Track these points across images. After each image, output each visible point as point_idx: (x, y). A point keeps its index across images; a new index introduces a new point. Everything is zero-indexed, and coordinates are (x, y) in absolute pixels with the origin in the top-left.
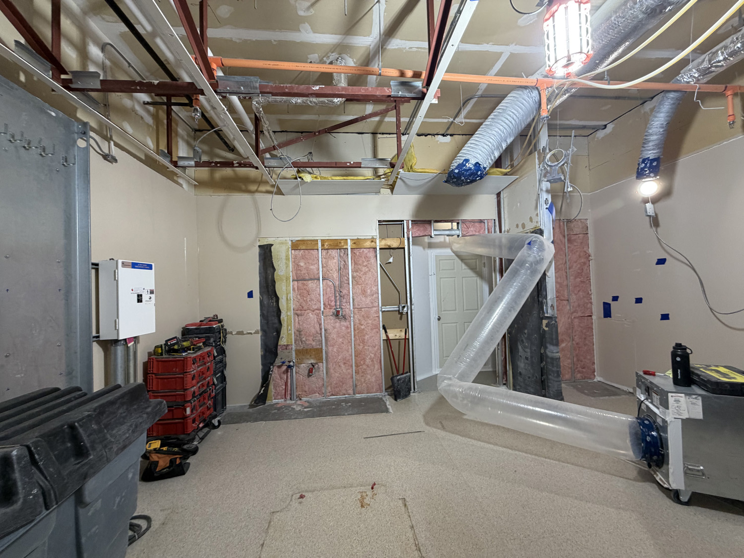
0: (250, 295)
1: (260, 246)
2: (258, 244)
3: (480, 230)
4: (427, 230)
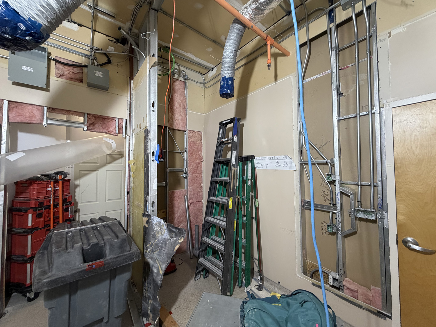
3: (109, 128)
4: (36, 117)
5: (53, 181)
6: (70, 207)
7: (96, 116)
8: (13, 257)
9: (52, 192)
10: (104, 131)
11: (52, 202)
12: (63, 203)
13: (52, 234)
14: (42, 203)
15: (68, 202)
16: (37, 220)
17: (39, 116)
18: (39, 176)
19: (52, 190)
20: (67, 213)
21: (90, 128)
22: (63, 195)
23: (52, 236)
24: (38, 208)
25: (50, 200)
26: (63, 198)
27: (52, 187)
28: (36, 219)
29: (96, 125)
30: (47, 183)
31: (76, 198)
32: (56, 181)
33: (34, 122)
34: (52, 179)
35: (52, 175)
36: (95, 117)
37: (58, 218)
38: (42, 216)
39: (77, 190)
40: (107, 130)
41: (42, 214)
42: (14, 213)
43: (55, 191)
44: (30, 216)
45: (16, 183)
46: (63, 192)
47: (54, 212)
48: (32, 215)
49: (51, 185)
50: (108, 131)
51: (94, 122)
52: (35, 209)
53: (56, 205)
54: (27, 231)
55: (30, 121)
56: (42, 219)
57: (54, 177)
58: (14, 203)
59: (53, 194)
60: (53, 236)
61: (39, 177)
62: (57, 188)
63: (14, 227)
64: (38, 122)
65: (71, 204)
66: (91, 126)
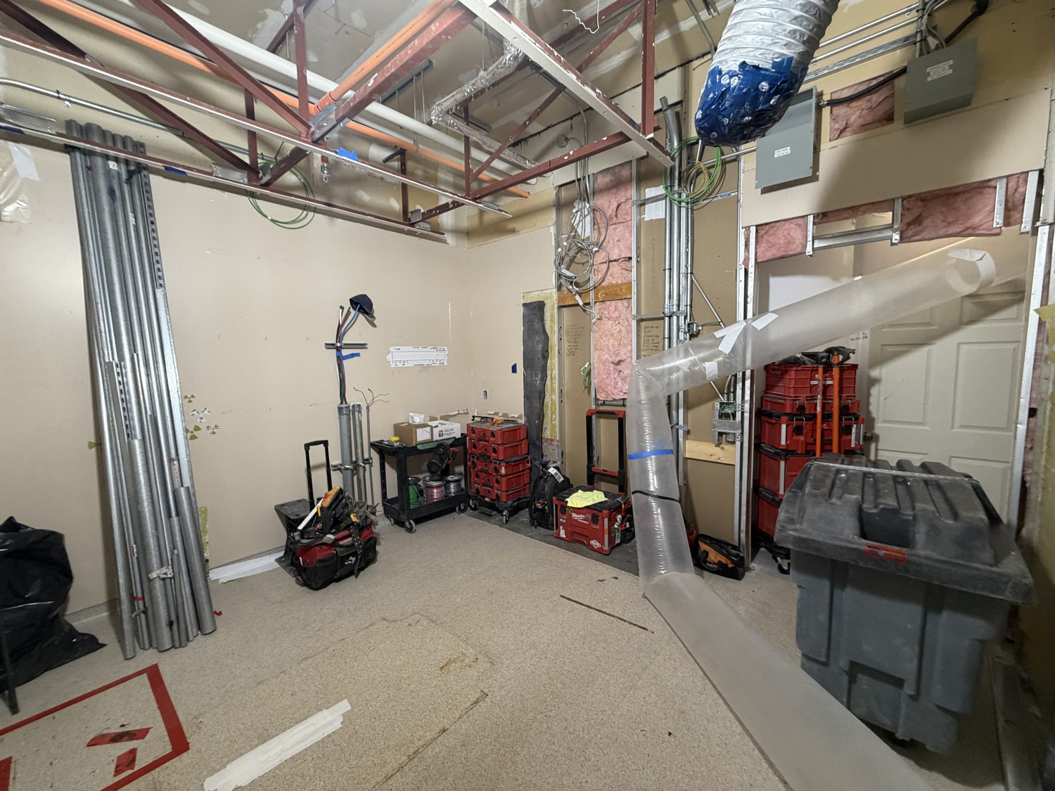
0: (514, 369)
1: (524, 305)
2: (522, 302)
3: (969, 217)
4: (794, 243)
5: (822, 366)
6: (855, 426)
7: (928, 194)
8: (761, 489)
9: (820, 389)
10: (951, 231)
11: (819, 409)
12: (841, 415)
13: (811, 465)
14: (802, 408)
15: (850, 414)
16: (794, 438)
17: (800, 238)
18: (799, 356)
19: (821, 385)
20: (848, 437)
21: (909, 233)
22: (840, 398)
23: (810, 468)
24: (796, 415)
25: (816, 404)
26: (840, 403)
27: (820, 378)
28: (793, 436)
29: (926, 223)
30: (812, 371)
31: (872, 408)
32: (828, 368)
33: (792, 253)
34: (822, 363)
35: (821, 355)
36: (923, 200)
37: (830, 442)
38: (802, 432)
39: (874, 391)
40: (963, 224)
41: (802, 429)
42: (764, 418)
43: (826, 387)
44: (784, 427)
45: (766, 367)
46: (841, 391)
47: (823, 430)
48: (787, 426)
49: (819, 376)
50: (964, 229)
51: (920, 215)
52: (791, 415)
53: (827, 417)
54: (779, 453)
55: (785, 253)
56: (802, 438)
57: (823, 358)
58: (764, 402)
59: (821, 393)
60: (812, 468)
61: (798, 358)
62: (829, 382)
63: (763, 441)
64: (799, 250)
65: (857, 419)
66: (912, 227)
